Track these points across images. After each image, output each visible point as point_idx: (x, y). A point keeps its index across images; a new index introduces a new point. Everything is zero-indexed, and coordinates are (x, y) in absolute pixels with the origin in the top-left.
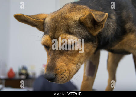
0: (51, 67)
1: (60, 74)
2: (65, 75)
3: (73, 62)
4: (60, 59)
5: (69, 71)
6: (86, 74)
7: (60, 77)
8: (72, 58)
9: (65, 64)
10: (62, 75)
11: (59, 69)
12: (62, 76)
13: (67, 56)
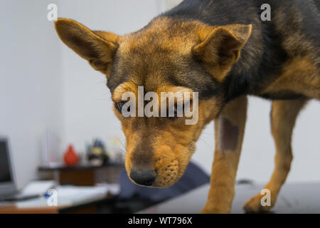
0: (143, 156)
1: (163, 170)
2: (172, 170)
3: (183, 141)
4: (159, 138)
5: (179, 161)
6: (219, 147)
7: (165, 175)
8: (181, 133)
9: (169, 148)
10: (166, 169)
11: (159, 159)
12: (167, 172)
13: (172, 130)
